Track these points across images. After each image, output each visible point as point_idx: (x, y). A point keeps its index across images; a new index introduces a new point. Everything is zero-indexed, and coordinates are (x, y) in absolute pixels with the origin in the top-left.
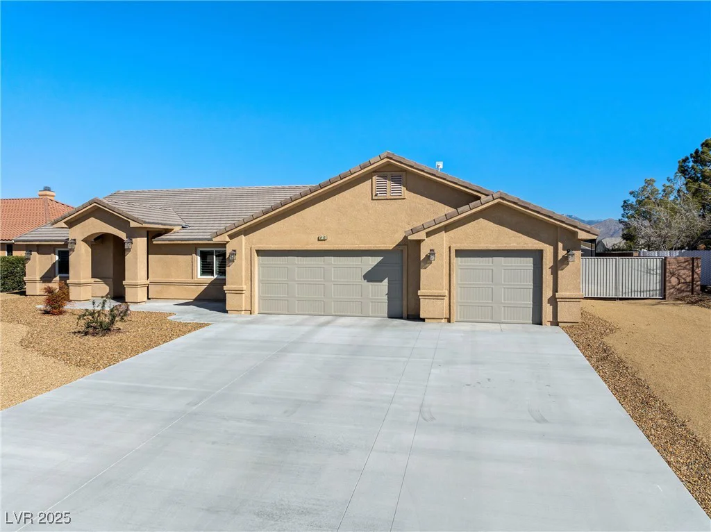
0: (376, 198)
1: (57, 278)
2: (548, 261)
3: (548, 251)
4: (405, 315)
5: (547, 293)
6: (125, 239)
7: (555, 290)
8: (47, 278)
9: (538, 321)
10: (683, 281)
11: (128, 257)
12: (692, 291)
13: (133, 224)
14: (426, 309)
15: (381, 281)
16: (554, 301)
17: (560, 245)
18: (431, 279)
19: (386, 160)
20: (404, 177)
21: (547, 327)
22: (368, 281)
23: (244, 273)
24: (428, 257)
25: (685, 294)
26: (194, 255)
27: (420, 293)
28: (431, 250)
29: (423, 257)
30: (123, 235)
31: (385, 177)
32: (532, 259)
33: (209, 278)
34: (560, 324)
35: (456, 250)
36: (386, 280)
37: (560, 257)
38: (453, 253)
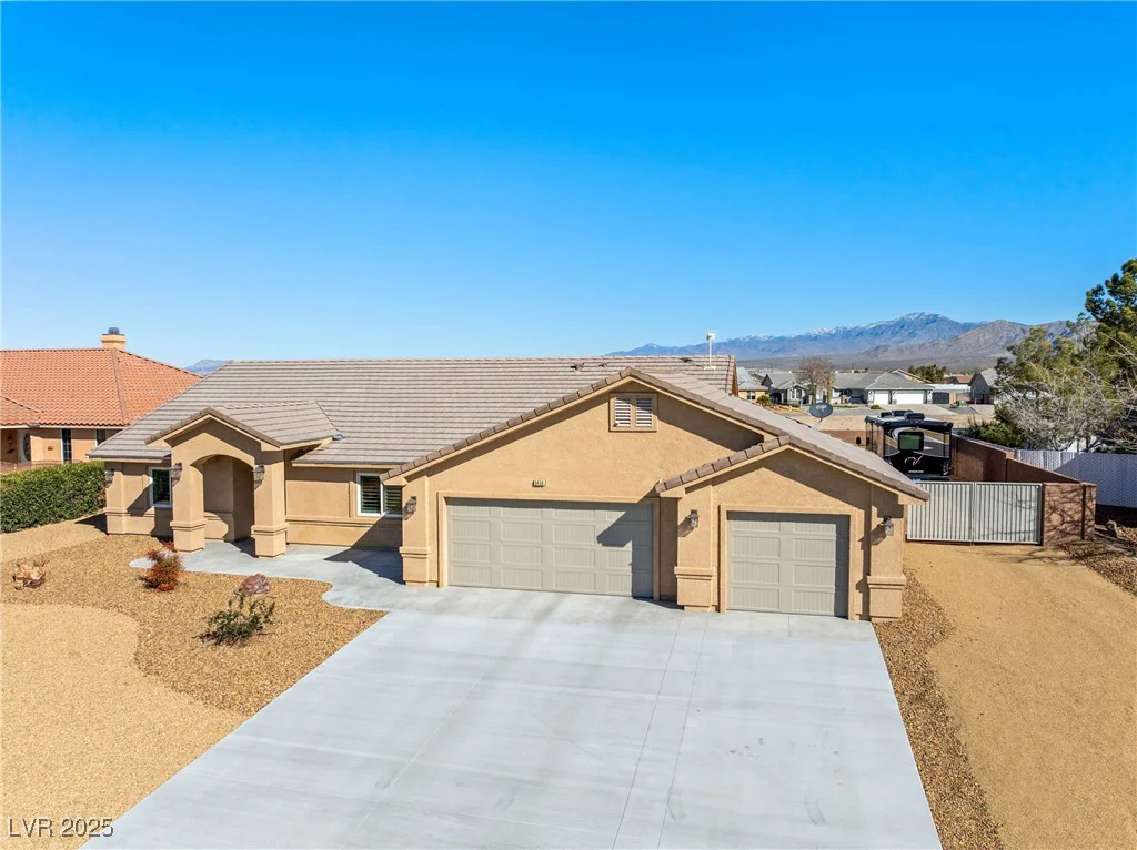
0: (615, 429)
1: (152, 510)
2: (857, 531)
3: (857, 516)
4: (656, 595)
5: (856, 575)
6: (255, 467)
7: (867, 572)
8: (136, 509)
9: (842, 613)
10: (1069, 519)
11: (259, 492)
12: (1082, 534)
13: (265, 447)
14: (685, 591)
15: (623, 545)
16: (864, 587)
17: (874, 510)
18: (692, 552)
19: (629, 379)
20: (654, 402)
21: (854, 622)
22: (603, 545)
23: (429, 530)
24: (688, 521)
25: (1071, 538)
26: (352, 482)
27: (677, 570)
28: (692, 512)
29: (681, 519)
30: (250, 460)
31: (627, 400)
32: (834, 526)
33: (374, 517)
34: (873, 619)
35: (728, 512)
36: (630, 544)
37: (873, 527)
38: (724, 516)
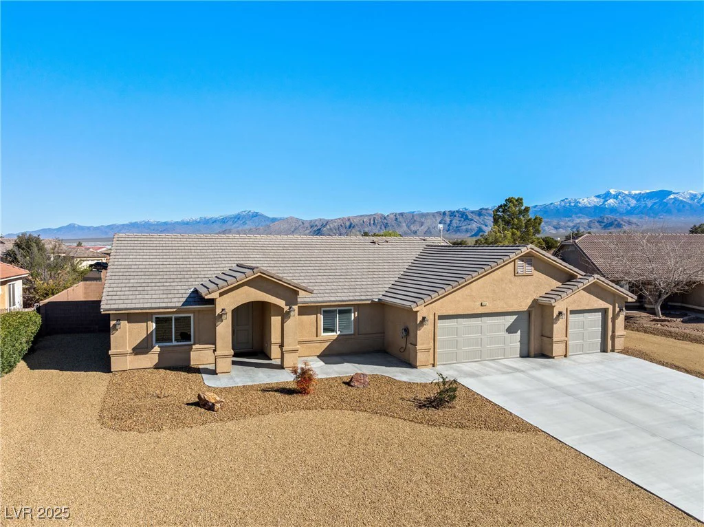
0: (517, 274)
1: (157, 349)
2: (610, 314)
3: (610, 308)
4: (532, 354)
5: (610, 333)
6: (285, 307)
7: (613, 331)
8: (141, 349)
9: (604, 350)
11: (288, 323)
15: (516, 332)
16: (613, 338)
17: (617, 305)
18: (558, 331)
19: (530, 250)
20: (533, 261)
21: (610, 354)
22: (509, 333)
23: (430, 335)
24: (557, 316)
26: (319, 315)
27: (553, 340)
28: (559, 312)
29: (555, 316)
30: (282, 303)
31: (523, 261)
32: (602, 314)
33: (333, 335)
34: (616, 351)
35: (570, 311)
36: (519, 332)
37: (617, 312)
38: (569, 313)
